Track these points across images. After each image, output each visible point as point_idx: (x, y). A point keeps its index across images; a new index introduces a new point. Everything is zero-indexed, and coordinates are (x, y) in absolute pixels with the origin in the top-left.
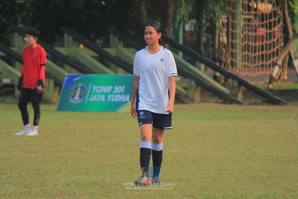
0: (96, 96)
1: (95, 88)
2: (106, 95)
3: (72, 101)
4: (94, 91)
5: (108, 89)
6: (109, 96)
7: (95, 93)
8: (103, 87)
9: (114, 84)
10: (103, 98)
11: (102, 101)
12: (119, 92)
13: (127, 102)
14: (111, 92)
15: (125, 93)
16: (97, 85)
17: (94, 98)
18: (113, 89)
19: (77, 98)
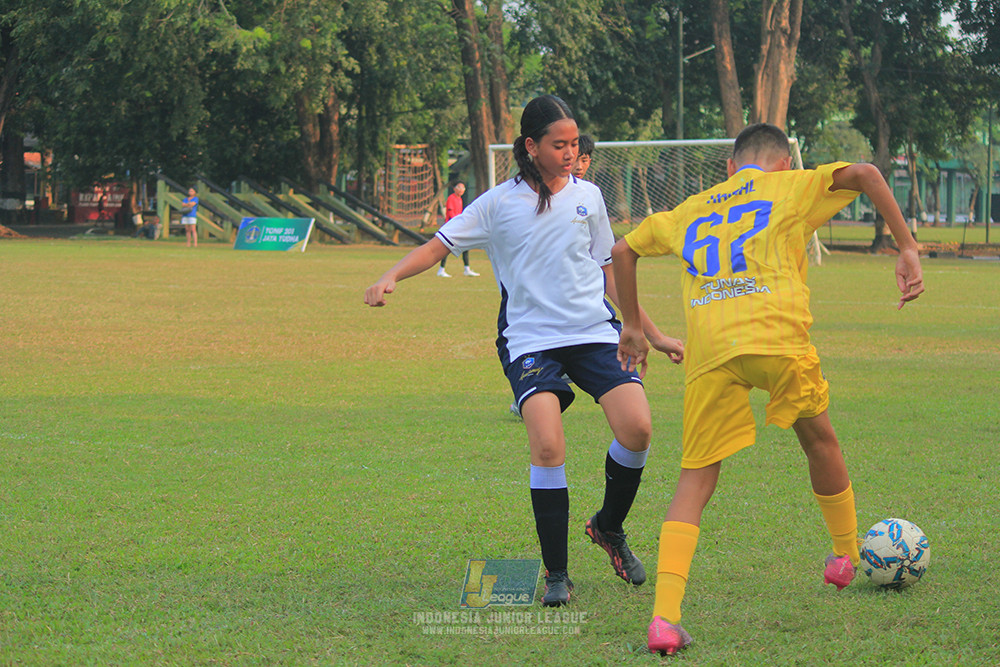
0: (268, 237)
1: (268, 229)
2: (278, 236)
3: (247, 241)
5: (279, 231)
6: (280, 237)
7: (268, 234)
8: (276, 229)
9: (285, 226)
10: (275, 239)
11: (274, 241)
12: (289, 233)
13: (295, 243)
14: (282, 234)
15: (295, 234)
16: (270, 227)
17: (267, 239)
18: (284, 231)
19: (252, 238)
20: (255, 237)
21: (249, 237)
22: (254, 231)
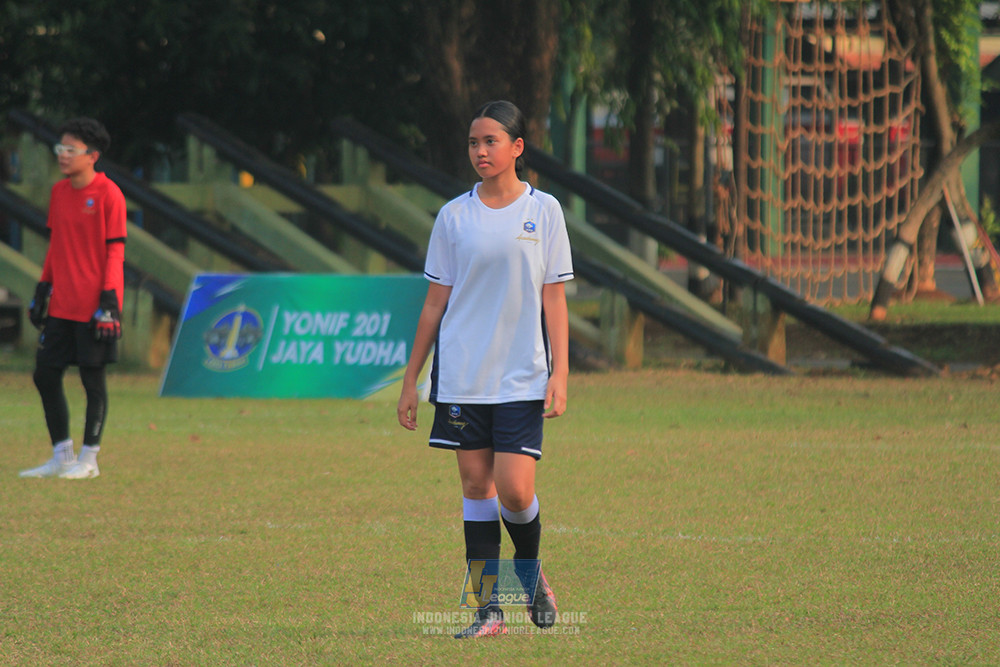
0: (293, 346)
1: (289, 317)
2: (328, 341)
3: (212, 363)
4: (286, 330)
5: (333, 323)
6: (339, 347)
7: (292, 336)
8: (318, 316)
9: (354, 304)
10: (318, 354)
11: (314, 362)
12: (370, 332)
13: (397, 365)
14: (346, 334)
15: (393, 335)
16: (296, 308)
17: (286, 354)
18: (351, 324)
19: (230, 351)
20: (242, 348)
21: (216, 349)
22: (238, 321)
